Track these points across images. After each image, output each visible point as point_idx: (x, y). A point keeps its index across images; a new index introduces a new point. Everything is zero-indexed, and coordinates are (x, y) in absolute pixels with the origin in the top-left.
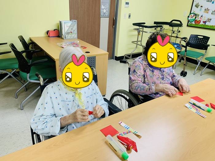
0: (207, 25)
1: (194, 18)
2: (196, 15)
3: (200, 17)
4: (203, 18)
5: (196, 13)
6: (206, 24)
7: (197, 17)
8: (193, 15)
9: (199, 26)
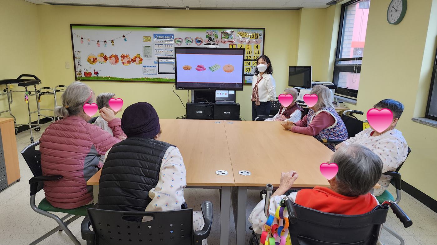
6: (99, 76)
9: (91, 79)
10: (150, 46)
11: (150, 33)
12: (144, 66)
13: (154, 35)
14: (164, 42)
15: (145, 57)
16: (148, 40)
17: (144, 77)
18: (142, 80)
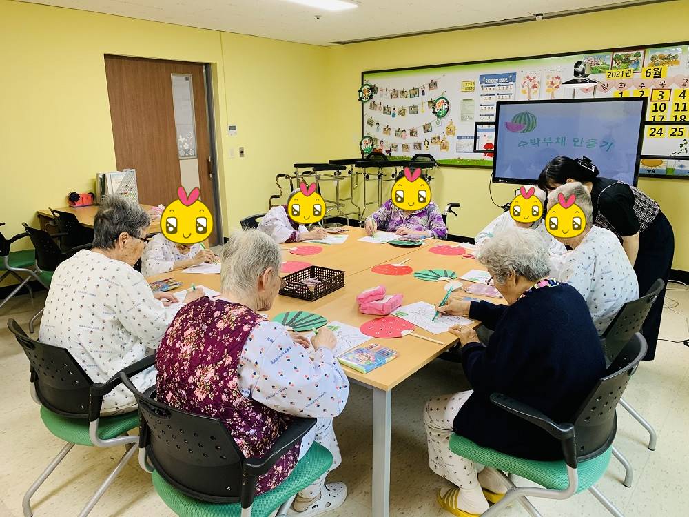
0: (393, 157)
1: (370, 145)
2: (371, 139)
3: (379, 142)
4: (385, 143)
5: (372, 135)
7: (375, 142)
8: (367, 139)
10: (471, 100)
11: (474, 73)
12: (458, 137)
13: (481, 77)
14: (496, 90)
15: (462, 119)
16: (469, 87)
17: (457, 158)
18: (452, 164)
